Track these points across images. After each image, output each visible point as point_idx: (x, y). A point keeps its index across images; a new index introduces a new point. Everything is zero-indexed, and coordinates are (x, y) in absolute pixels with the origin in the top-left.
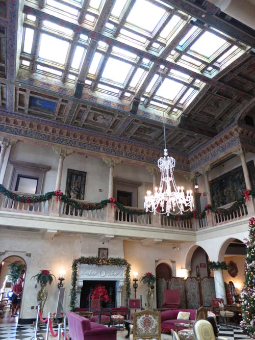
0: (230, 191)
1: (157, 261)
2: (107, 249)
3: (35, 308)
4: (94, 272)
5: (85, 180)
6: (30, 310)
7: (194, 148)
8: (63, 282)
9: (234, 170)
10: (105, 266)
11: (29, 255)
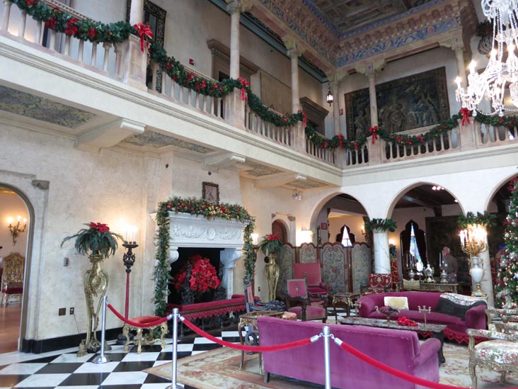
0: (391, 113)
1: (273, 216)
2: (217, 186)
3: (68, 312)
4: (197, 231)
5: (164, 27)
6: (57, 319)
7: (361, 25)
8: (134, 250)
9: (406, 78)
10: (218, 221)
11: (42, 185)
